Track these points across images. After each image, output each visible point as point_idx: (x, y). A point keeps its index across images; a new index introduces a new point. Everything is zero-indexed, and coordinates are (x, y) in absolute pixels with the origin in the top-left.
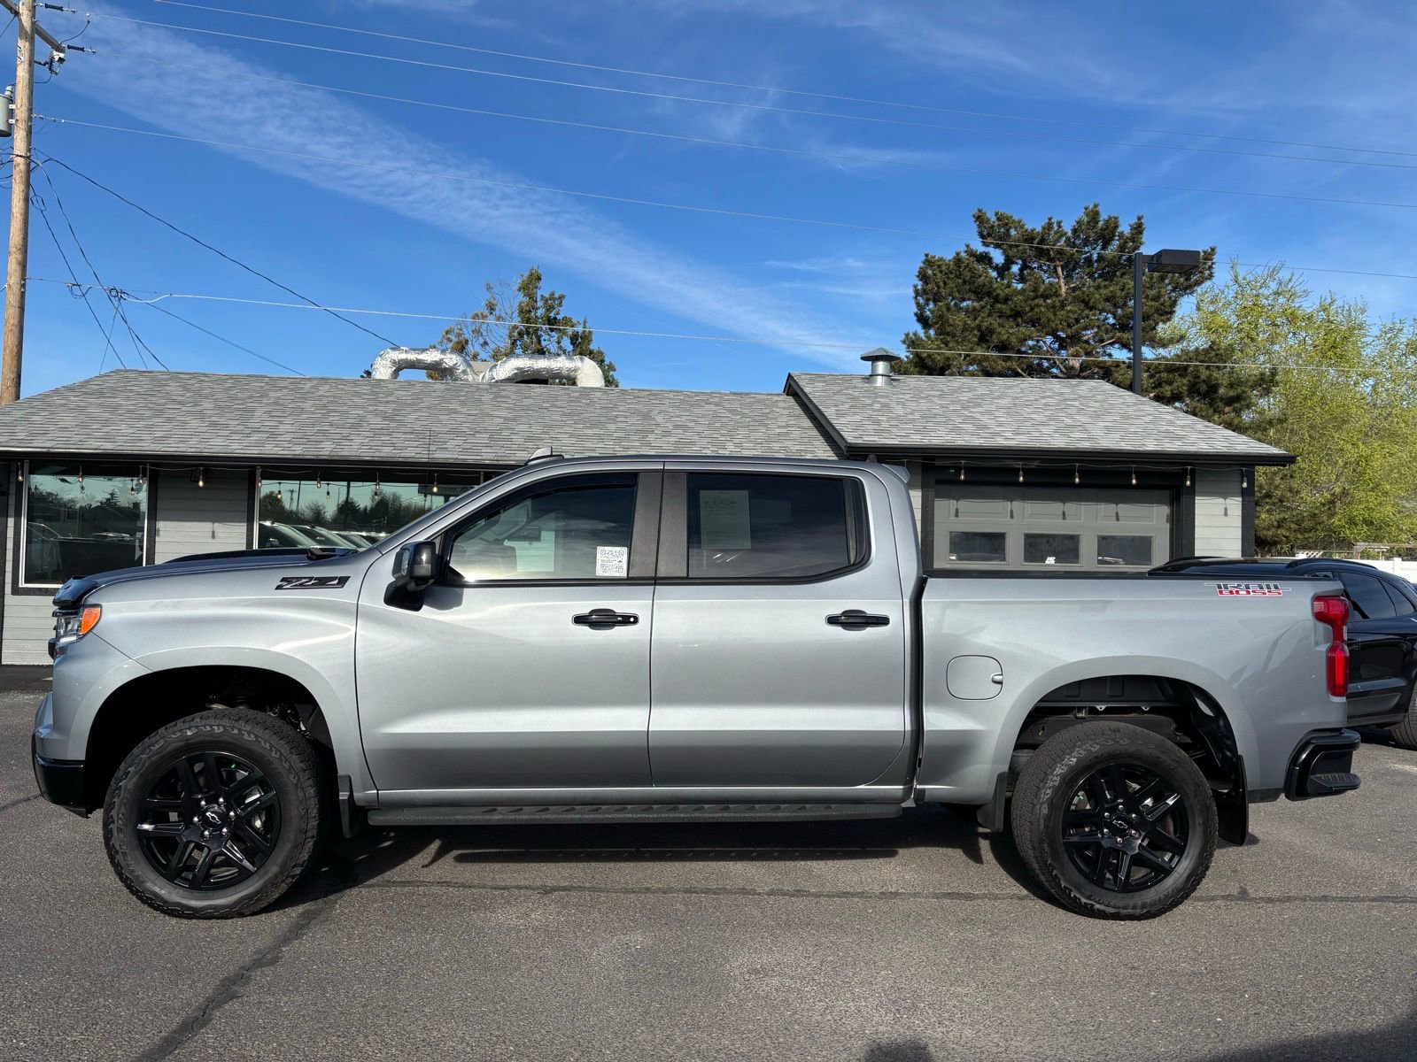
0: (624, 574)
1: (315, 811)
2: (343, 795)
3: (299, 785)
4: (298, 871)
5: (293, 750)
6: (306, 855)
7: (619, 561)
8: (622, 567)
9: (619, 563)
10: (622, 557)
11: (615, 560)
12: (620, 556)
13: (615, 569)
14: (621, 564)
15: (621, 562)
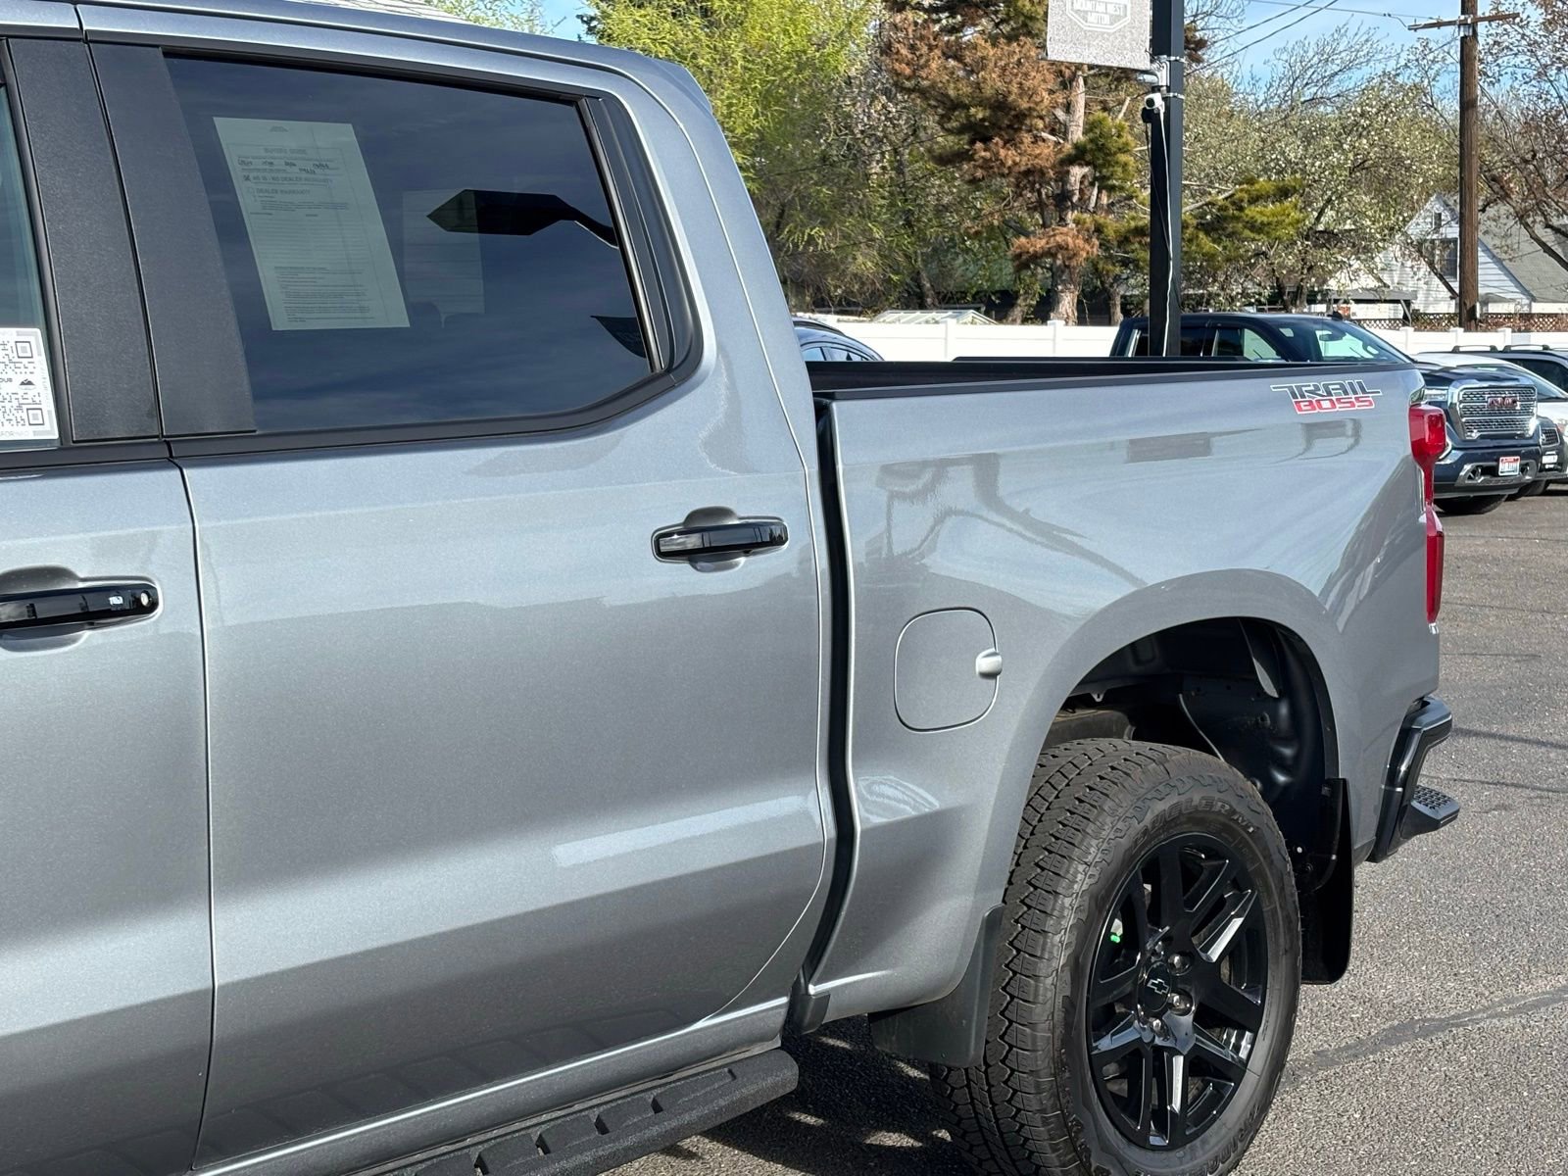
0: (49, 432)
7: (23, 384)
8: (34, 403)
9: (24, 387)
10: (30, 366)
11: (10, 380)
12: (25, 361)
13: (14, 412)
14: (31, 391)
15: (30, 383)
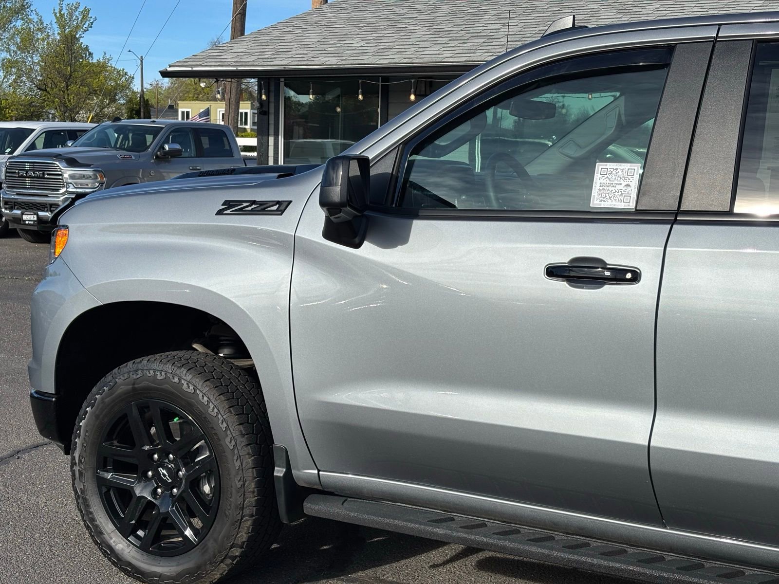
0: (631, 206)
1: (253, 485)
2: (278, 471)
3: (236, 451)
4: (237, 552)
5: (231, 409)
6: (245, 536)
7: (626, 186)
8: (628, 193)
9: (625, 187)
10: (631, 179)
11: (621, 184)
12: (630, 177)
13: (618, 197)
14: (628, 189)
15: (629, 186)
